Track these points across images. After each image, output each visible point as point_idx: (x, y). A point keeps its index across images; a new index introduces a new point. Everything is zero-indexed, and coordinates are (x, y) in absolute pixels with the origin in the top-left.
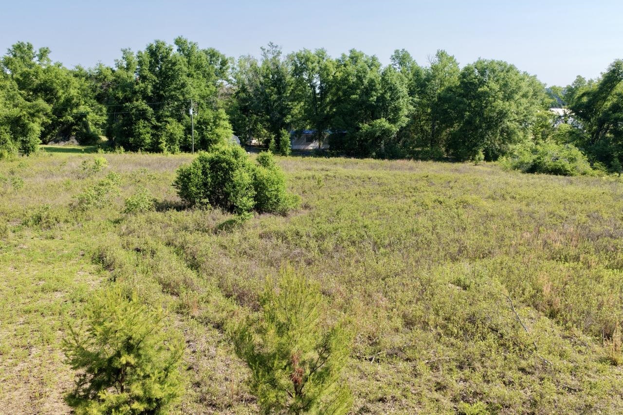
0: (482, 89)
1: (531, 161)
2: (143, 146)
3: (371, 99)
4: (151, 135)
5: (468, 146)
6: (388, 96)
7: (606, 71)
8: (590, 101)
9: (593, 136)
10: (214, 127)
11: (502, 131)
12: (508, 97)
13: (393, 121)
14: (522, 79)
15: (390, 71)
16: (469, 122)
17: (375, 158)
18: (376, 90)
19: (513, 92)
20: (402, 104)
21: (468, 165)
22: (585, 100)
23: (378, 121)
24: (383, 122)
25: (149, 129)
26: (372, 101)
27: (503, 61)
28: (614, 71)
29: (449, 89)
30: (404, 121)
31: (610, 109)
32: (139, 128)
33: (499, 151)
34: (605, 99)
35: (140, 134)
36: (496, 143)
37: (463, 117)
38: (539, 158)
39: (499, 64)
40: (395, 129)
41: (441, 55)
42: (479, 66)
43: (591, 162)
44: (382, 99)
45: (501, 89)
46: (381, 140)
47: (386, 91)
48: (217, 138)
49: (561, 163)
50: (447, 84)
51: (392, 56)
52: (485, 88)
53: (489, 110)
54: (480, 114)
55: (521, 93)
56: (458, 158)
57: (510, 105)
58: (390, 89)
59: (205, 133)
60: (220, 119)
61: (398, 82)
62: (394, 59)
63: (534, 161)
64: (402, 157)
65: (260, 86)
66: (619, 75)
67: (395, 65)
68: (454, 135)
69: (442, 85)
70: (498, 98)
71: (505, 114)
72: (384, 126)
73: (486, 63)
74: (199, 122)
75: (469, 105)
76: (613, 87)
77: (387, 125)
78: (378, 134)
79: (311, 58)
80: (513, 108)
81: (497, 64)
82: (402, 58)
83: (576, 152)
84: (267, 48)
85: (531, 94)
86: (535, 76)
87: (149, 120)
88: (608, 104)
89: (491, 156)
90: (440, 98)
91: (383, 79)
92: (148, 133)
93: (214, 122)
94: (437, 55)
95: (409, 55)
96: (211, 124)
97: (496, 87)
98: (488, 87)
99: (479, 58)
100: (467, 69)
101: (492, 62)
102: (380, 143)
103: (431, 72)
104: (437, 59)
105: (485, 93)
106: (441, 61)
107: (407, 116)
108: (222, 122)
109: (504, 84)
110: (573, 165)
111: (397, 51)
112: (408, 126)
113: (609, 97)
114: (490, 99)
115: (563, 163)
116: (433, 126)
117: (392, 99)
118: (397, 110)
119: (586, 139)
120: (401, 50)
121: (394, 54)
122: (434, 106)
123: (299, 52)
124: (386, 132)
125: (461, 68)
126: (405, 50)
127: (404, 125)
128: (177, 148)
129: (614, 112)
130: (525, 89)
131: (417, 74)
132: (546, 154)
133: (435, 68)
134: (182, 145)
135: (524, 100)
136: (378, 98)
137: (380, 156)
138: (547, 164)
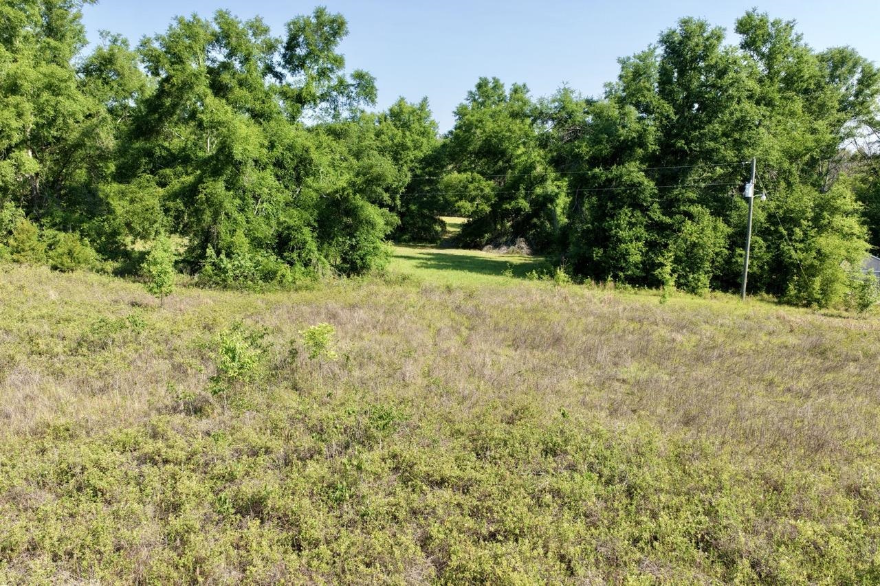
2: (622, 269)
4: (645, 245)
10: (813, 232)
25: (641, 231)
32: (618, 226)
35: (620, 241)
48: (816, 263)
59: (784, 246)
60: (834, 210)
74: (771, 217)
87: (644, 210)
92: (638, 239)
93: (816, 220)
96: (804, 223)
108: (838, 220)
128: (704, 279)
134: (718, 273)
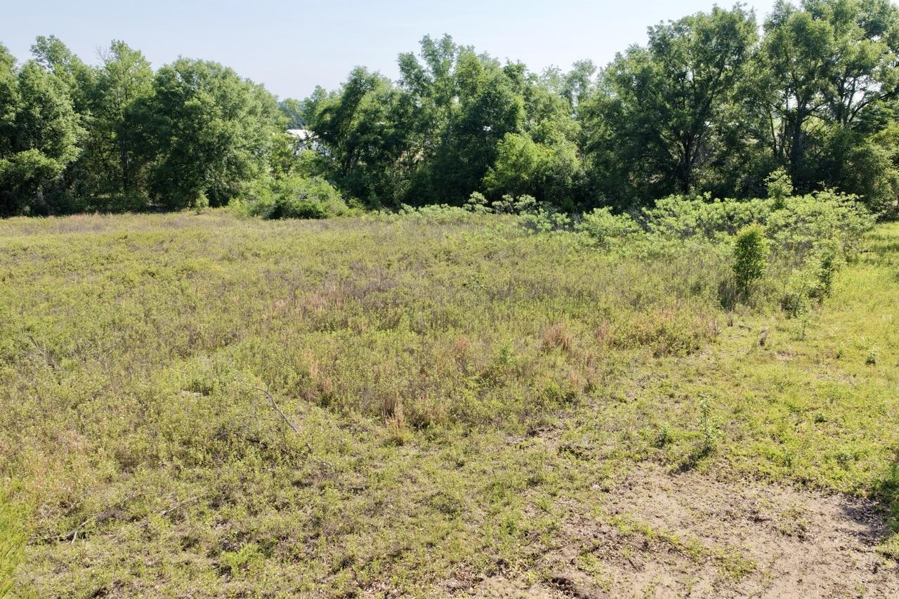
0: (191, 103)
1: (273, 203)
3: (6, 116)
5: (182, 187)
6: (36, 111)
7: (346, 81)
8: (333, 120)
9: (343, 165)
11: (229, 163)
12: (230, 114)
13: (54, 153)
14: (246, 89)
15: (34, 72)
16: (179, 152)
17: (30, 215)
18: (13, 103)
19: (235, 107)
20: (64, 125)
21: (186, 215)
22: (328, 117)
23: (26, 154)
24: (34, 156)
26: (9, 120)
27: (216, 62)
28: (355, 81)
29: (141, 102)
30: (73, 153)
31: (358, 131)
33: (229, 191)
34: (350, 117)
36: (223, 181)
37: (168, 144)
38: (282, 198)
39: (210, 66)
40: (59, 166)
41: (119, 48)
42: (182, 68)
43: (346, 198)
44: (24, 116)
45: (217, 102)
46: (37, 185)
47: (31, 104)
49: (310, 202)
50: (135, 94)
51: (33, 47)
52: (194, 102)
53: (206, 133)
54: (193, 139)
55: (246, 109)
56: (169, 206)
57: (233, 126)
58: (39, 100)
61: (51, 90)
62: (36, 51)
63: (277, 202)
64: (79, 211)
66: (361, 86)
67: (41, 60)
68: (159, 173)
69: (128, 95)
70: (216, 115)
71: (229, 138)
72: (37, 162)
73: (190, 64)
75: (175, 126)
76: (357, 101)
77: (43, 160)
78: (28, 175)
80: (239, 129)
81: (208, 66)
82: (51, 51)
83: (327, 187)
85: (259, 110)
86: (262, 85)
88: (355, 123)
89: (218, 199)
90: (127, 116)
91: (22, 83)
94: (112, 49)
95: (62, 47)
97: (211, 100)
98: (199, 99)
99: (180, 57)
100: (164, 71)
101: (200, 62)
102: (36, 189)
103: (107, 74)
104: (113, 54)
105: (194, 109)
106: (120, 58)
107: (77, 145)
109: (222, 96)
110: (325, 204)
111: (40, 39)
112: (80, 160)
113: (355, 115)
114: (205, 117)
115: (313, 203)
116: (124, 159)
117: (46, 118)
118: (57, 135)
119: (336, 170)
120: (47, 37)
121: (35, 43)
122: (121, 129)
124: (42, 172)
125: (155, 69)
126: (56, 37)
127: (74, 159)
129: (363, 134)
130: (251, 103)
131: (82, 77)
132: (291, 192)
133: (112, 69)
135: (251, 119)
136: (18, 115)
137: (39, 211)
138: (294, 205)
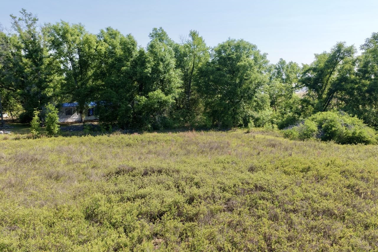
8: (316, 76)
13: (166, 93)
18: (148, 62)
23: (155, 93)
24: (160, 94)
28: (336, 52)
34: (330, 73)
41: (193, 35)
44: (156, 70)
51: (150, 34)
58: (162, 60)
61: (167, 54)
62: (152, 36)
65: (12, 57)
66: (341, 54)
70: (254, 71)
76: (336, 64)
79: (70, 31)
82: (160, 36)
84: (19, 15)
94: (190, 35)
97: (252, 62)
104: (191, 38)
106: (194, 40)
111: (155, 29)
112: (181, 97)
120: (158, 28)
121: (152, 32)
123: (55, 24)
126: (162, 28)
127: (177, 96)
136: (152, 70)
